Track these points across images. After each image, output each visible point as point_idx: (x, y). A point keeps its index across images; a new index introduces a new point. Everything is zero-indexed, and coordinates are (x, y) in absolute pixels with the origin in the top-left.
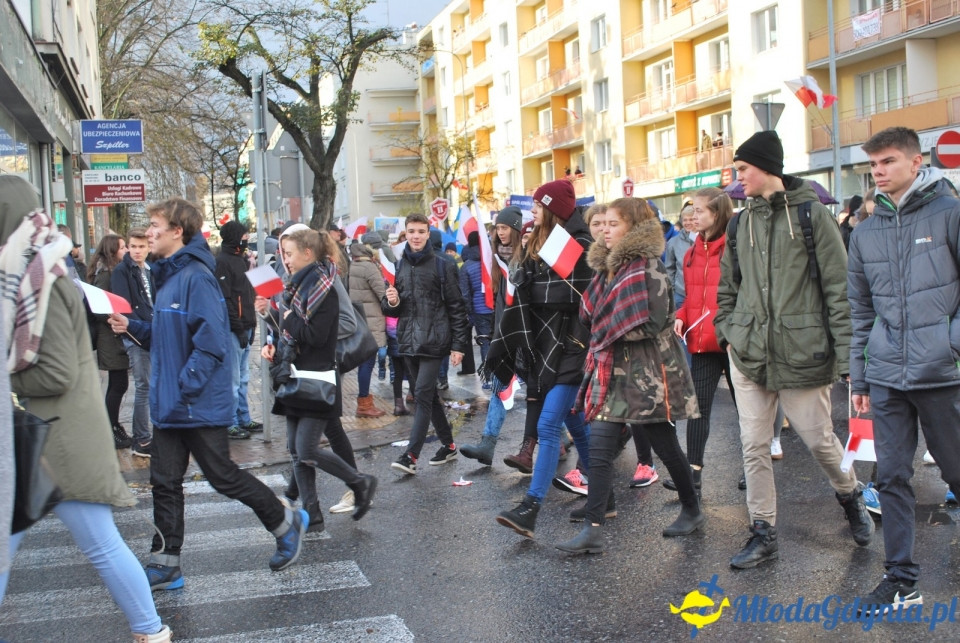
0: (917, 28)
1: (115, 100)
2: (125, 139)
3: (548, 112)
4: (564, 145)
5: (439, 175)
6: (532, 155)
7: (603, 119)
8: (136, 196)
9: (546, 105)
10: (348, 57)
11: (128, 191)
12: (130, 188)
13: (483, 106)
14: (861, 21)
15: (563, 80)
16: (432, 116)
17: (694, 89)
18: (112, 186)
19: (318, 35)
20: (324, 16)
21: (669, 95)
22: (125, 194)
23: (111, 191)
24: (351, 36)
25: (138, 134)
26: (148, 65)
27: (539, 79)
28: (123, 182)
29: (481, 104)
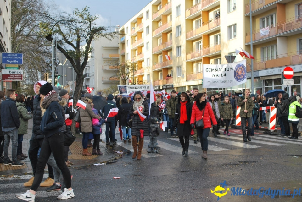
0: (281, 33)
1: (16, 47)
2: (17, 60)
3: (161, 56)
4: (166, 67)
5: (124, 75)
6: (155, 70)
7: (179, 59)
8: (19, 79)
9: (161, 54)
10: (89, 35)
11: (17, 77)
12: (17, 76)
13: (140, 53)
14: (263, 30)
15: (166, 46)
16: (123, 56)
17: (209, 50)
18: (11, 75)
19: (80, 28)
20: (82, 22)
21: (201, 52)
22: (15, 78)
23: (11, 77)
24: (91, 29)
25: (21, 58)
26: (28, 35)
27: (159, 45)
28: (15, 74)
29: (140, 52)
